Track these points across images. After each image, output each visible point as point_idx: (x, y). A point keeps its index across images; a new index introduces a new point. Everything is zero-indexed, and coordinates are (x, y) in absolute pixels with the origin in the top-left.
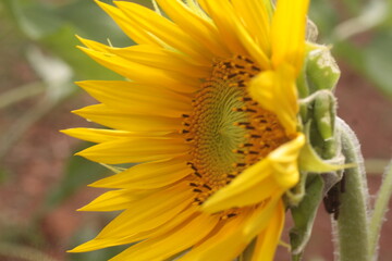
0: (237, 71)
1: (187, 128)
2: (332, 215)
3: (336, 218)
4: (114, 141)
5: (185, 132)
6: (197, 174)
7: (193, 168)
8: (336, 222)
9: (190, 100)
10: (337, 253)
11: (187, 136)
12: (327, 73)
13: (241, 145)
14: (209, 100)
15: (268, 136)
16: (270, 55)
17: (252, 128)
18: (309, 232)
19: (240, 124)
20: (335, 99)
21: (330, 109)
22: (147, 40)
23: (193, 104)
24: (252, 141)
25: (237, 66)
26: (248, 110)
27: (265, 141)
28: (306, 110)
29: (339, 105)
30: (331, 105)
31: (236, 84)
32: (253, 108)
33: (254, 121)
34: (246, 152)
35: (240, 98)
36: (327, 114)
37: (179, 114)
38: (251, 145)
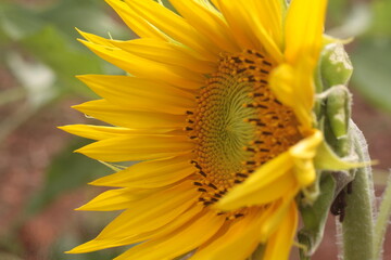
0: (247, 65)
1: (190, 126)
2: (338, 217)
3: (341, 220)
4: (114, 139)
5: (188, 129)
6: (202, 173)
7: (197, 166)
8: (341, 224)
9: (193, 96)
10: (341, 256)
11: (190, 133)
12: (339, 69)
13: (251, 142)
14: (215, 97)
15: (280, 133)
16: (283, 49)
17: (263, 125)
18: (322, 233)
19: (250, 120)
20: (350, 95)
21: (346, 106)
22: (150, 34)
23: (197, 100)
24: (262, 138)
25: (247, 61)
26: (260, 106)
27: (277, 138)
28: (319, 107)
29: (354, 101)
30: (346, 100)
31: (246, 79)
32: (264, 104)
33: (266, 117)
34: (257, 149)
35: (251, 94)
36: (342, 111)
37: (182, 111)
38: (262, 142)
